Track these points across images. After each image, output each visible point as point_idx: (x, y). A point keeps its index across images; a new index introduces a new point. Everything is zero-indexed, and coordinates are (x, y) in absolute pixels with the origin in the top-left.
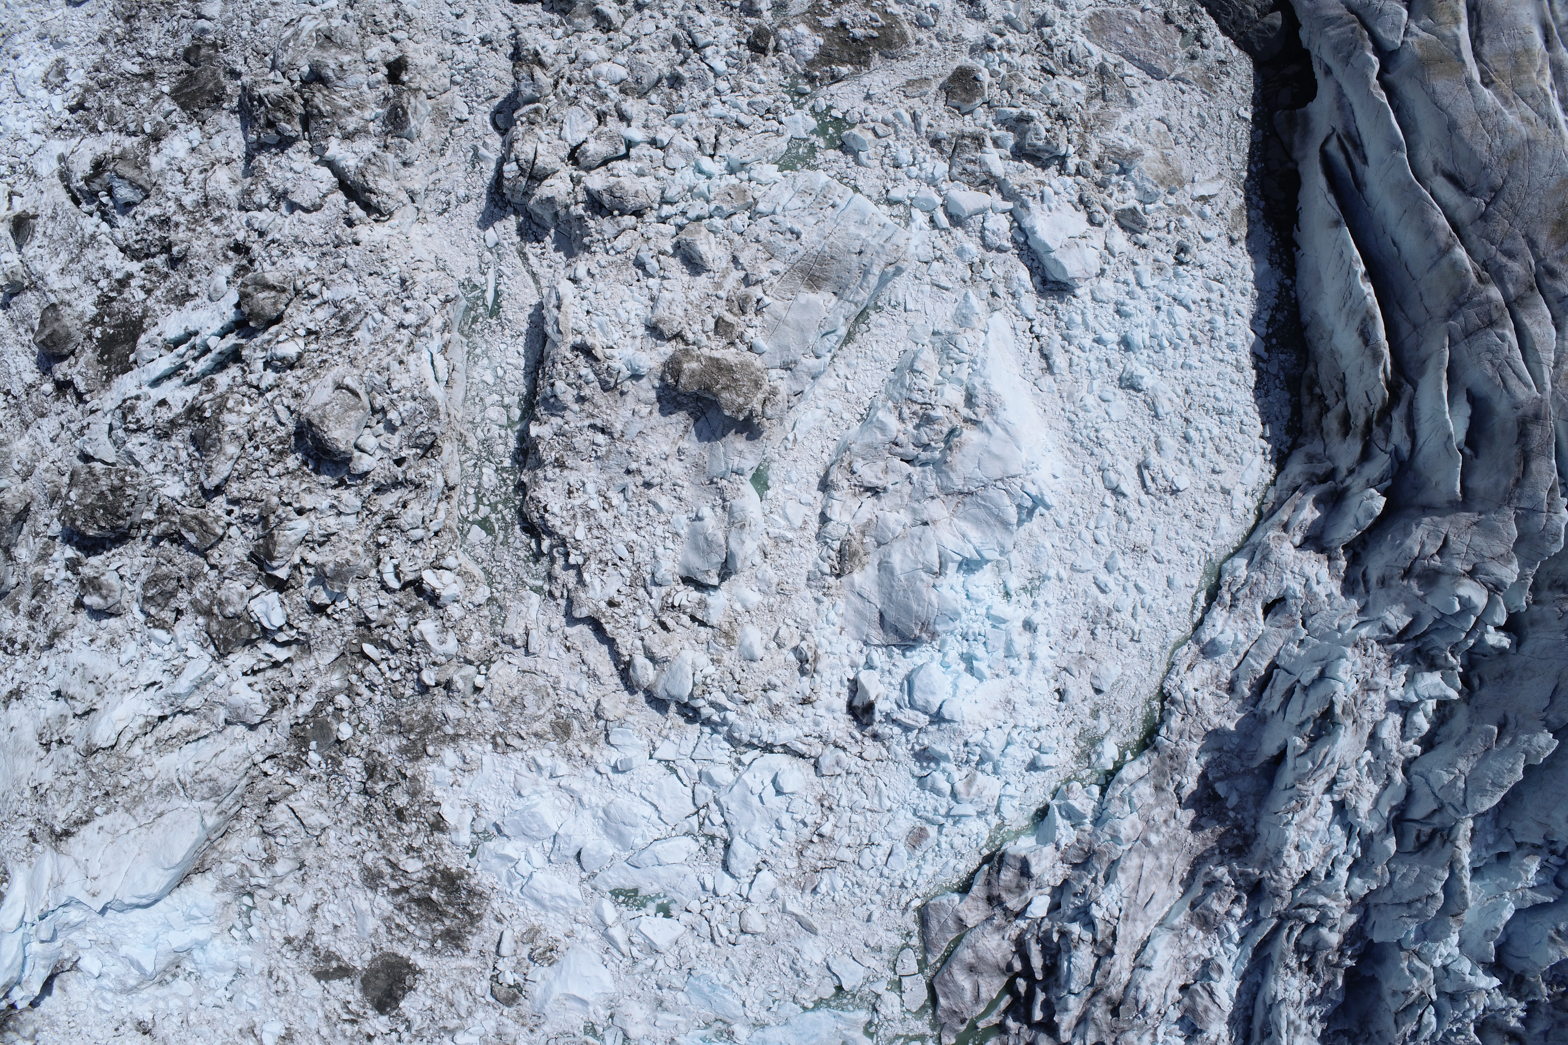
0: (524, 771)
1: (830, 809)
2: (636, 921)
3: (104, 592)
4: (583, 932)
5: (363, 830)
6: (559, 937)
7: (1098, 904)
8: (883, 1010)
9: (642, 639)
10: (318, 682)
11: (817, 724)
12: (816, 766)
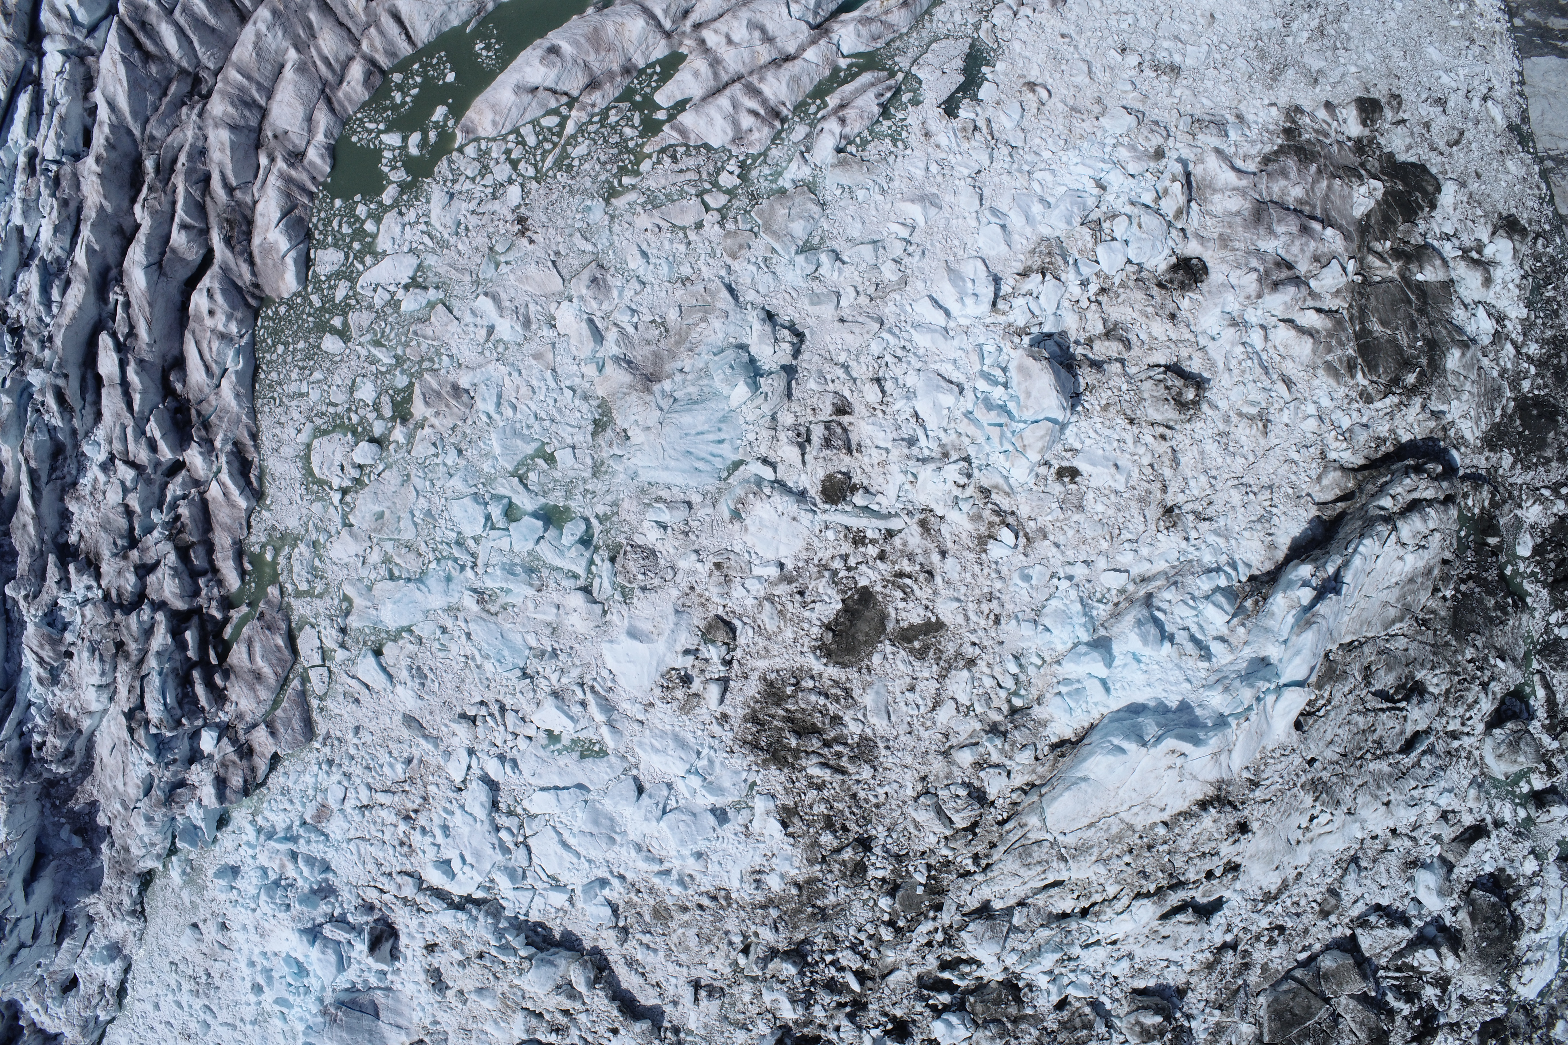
0: (698, 877)
1: (402, 844)
2: (579, 728)
3: (1137, 1029)
4: (635, 710)
5: (874, 800)
6: (658, 703)
7: (149, 764)
8: (334, 633)
9: (584, 1003)
10: (908, 954)
11: (421, 925)
12: (420, 880)
